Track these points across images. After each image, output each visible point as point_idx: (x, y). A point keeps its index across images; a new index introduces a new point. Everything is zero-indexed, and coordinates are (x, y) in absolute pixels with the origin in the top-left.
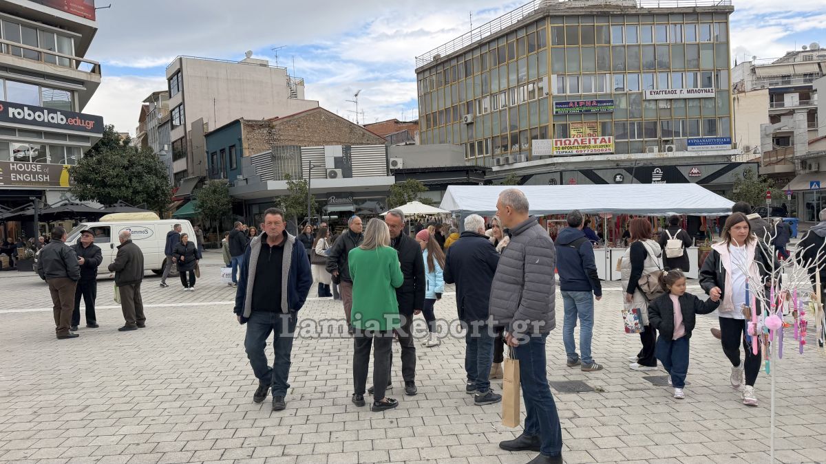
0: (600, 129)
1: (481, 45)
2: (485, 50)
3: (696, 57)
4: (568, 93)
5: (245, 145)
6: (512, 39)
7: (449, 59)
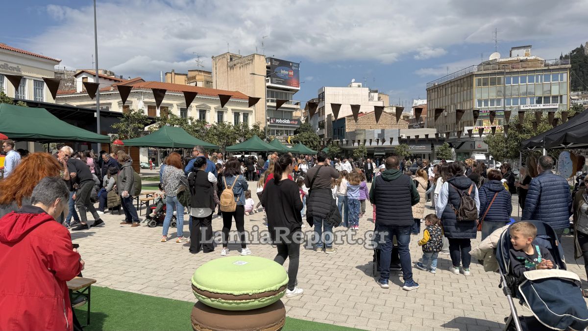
0: (497, 122)
1: (451, 82)
2: (453, 84)
3: (549, 89)
4: (483, 107)
5: (347, 127)
7: (439, 86)
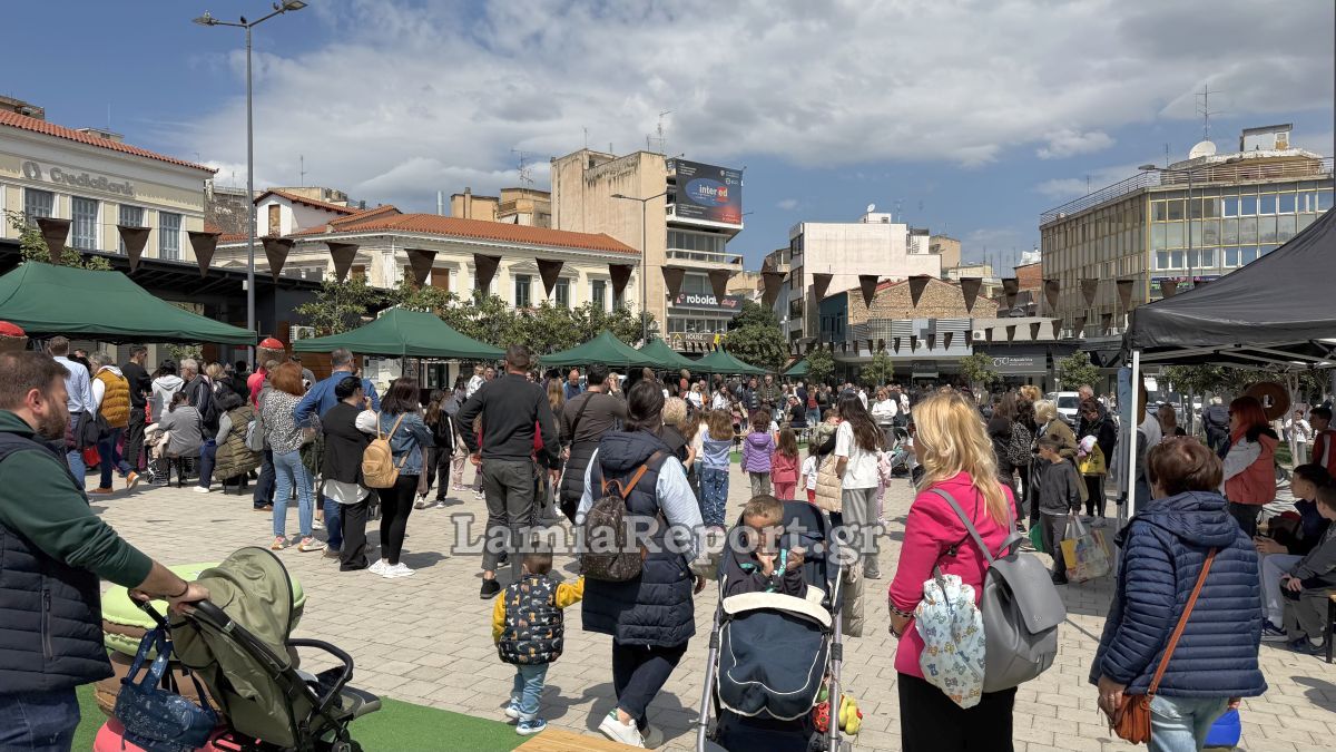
1: (1095, 211)
2: (1099, 216)
4: (1170, 268)
5: (850, 314)
6: (1121, 209)
